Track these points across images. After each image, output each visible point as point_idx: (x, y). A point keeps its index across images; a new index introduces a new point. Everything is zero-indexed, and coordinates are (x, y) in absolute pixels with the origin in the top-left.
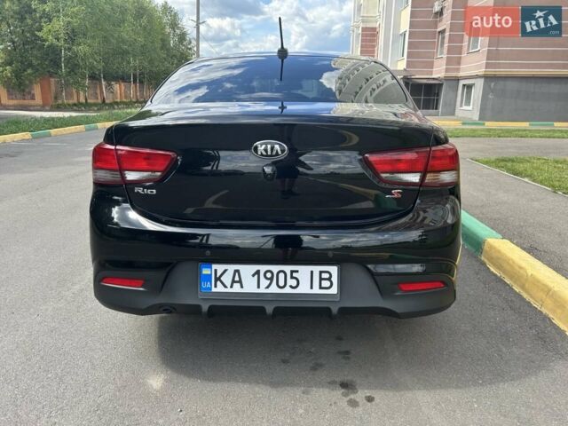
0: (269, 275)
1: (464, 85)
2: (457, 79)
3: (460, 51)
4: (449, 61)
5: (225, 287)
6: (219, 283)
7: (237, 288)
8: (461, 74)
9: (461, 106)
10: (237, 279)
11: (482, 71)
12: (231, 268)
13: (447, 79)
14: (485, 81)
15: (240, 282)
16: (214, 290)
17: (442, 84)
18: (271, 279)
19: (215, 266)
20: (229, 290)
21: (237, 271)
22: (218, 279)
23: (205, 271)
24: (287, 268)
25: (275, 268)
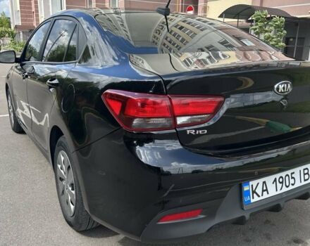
0: (281, 180)
5: (259, 196)
6: (255, 195)
7: (266, 196)
10: (265, 188)
12: (261, 181)
15: (267, 190)
16: (252, 201)
18: (282, 183)
19: (251, 183)
20: (261, 198)
21: (264, 182)
22: (254, 192)
23: (246, 188)
24: (289, 172)
25: (283, 174)
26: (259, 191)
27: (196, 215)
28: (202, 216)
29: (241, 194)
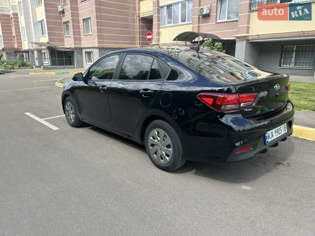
0: (277, 131)
1: (86, 52)
2: (81, 49)
3: (79, 34)
4: (75, 39)
8: (82, 46)
9: (86, 63)
11: (96, 45)
12: (271, 132)
13: (76, 48)
14: (99, 50)
15: (273, 136)
17: (74, 51)
19: (268, 133)
20: (271, 139)
22: (269, 137)
23: (266, 135)
24: (279, 127)
25: (278, 128)
26: (270, 136)
27: (249, 149)
28: (252, 149)
29: (265, 138)
